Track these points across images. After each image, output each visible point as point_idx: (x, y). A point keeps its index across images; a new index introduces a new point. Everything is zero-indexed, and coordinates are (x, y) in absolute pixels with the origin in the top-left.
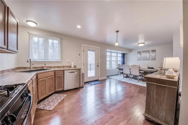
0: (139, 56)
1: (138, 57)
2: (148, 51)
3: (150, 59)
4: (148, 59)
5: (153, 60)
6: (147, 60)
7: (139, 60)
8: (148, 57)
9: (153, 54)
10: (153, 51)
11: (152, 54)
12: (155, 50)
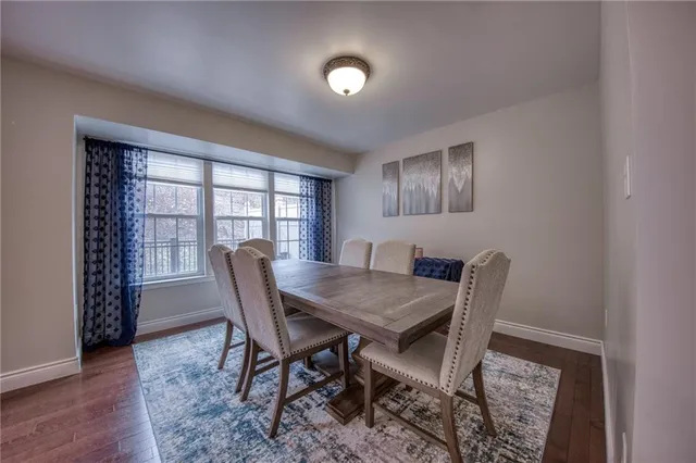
0: (389, 188)
1: (384, 197)
2: (434, 158)
3: (446, 206)
4: (432, 209)
5: (459, 210)
6: (427, 213)
7: (390, 215)
8: (433, 190)
9: (456, 174)
10: (463, 151)
11: (454, 170)
12: (470, 145)
